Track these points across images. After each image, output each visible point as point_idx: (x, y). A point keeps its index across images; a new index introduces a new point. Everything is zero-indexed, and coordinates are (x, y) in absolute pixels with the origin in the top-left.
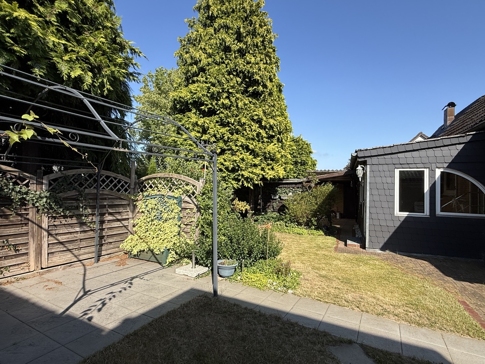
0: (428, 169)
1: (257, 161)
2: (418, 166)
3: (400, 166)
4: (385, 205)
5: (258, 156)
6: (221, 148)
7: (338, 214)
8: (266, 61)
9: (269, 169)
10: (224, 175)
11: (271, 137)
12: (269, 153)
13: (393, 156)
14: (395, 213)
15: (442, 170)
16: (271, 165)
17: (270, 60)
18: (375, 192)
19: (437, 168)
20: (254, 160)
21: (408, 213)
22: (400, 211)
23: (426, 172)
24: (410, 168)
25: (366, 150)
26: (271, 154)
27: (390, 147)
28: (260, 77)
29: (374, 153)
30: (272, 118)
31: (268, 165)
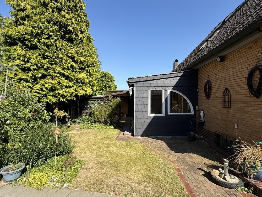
0: (164, 90)
1: (71, 84)
2: (160, 88)
3: (151, 88)
4: (144, 110)
5: (73, 81)
6: (42, 74)
7: (125, 114)
8: (78, 19)
9: (80, 89)
10: (45, 93)
11: (82, 69)
12: (80, 79)
13: (147, 82)
14: (149, 114)
15: (170, 90)
16: (82, 86)
17: (81, 19)
18: (138, 103)
19: (168, 89)
20: (69, 83)
21: (155, 114)
22: (151, 113)
23: (163, 91)
24: (156, 89)
25: (134, 78)
26: (82, 80)
27: (146, 77)
28: (73, 28)
29: (138, 80)
30: (82, 56)
31: (80, 86)
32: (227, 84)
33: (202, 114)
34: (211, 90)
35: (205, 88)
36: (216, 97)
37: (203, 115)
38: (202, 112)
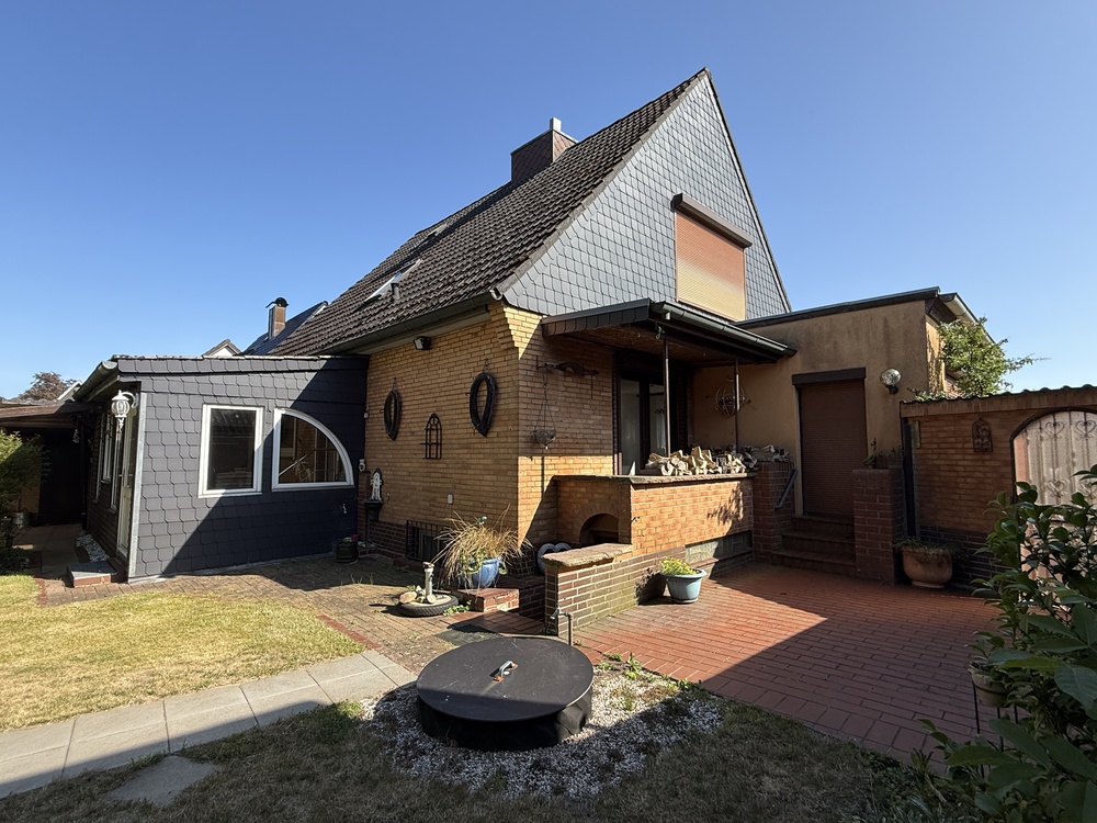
0: (262, 409)
2: (246, 401)
3: (213, 400)
4: (179, 478)
13: (200, 379)
14: (200, 493)
15: (284, 412)
18: (157, 452)
19: (276, 407)
21: (223, 491)
22: (210, 487)
23: (259, 413)
24: (232, 405)
27: (196, 360)
29: (160, 368)
32: (435, 404)
33: (376, 482)
34: (400, 415)
35: (385, 409)
36: (413, 433)
37: (379, 484)
38: (377, 476)
